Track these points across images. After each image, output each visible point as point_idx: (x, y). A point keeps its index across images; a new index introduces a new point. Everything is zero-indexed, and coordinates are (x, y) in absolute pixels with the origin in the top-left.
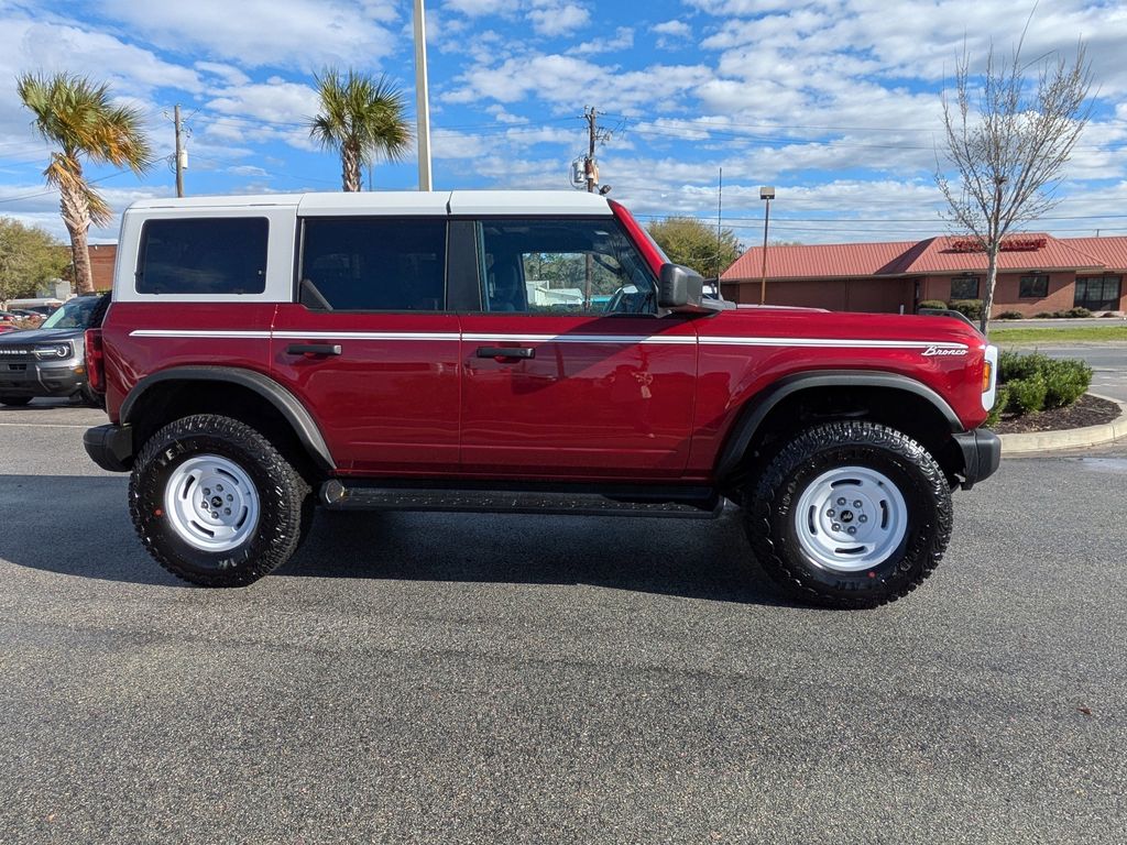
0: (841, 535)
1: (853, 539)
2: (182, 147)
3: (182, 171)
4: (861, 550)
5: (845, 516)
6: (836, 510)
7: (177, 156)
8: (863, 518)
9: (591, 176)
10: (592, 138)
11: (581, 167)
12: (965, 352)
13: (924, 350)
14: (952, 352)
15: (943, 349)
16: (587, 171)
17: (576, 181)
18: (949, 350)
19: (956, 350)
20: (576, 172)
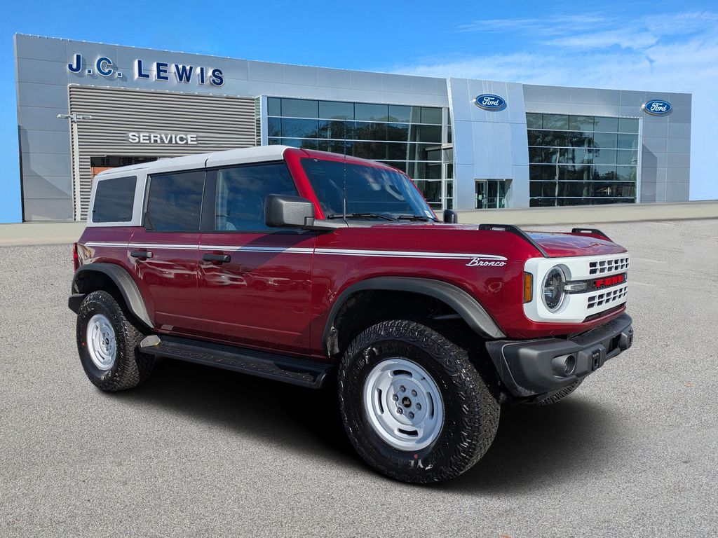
0: (403, 418)
1: (410, 422)
4: (414, 433)
5: (406, 402)
6: (398, 395)
8: (419, 406)
12: (503, 263)
13: (469, 261)
14: (492, 264)
15: (484, 261)
18: (490, 261)
19: (496, 261)
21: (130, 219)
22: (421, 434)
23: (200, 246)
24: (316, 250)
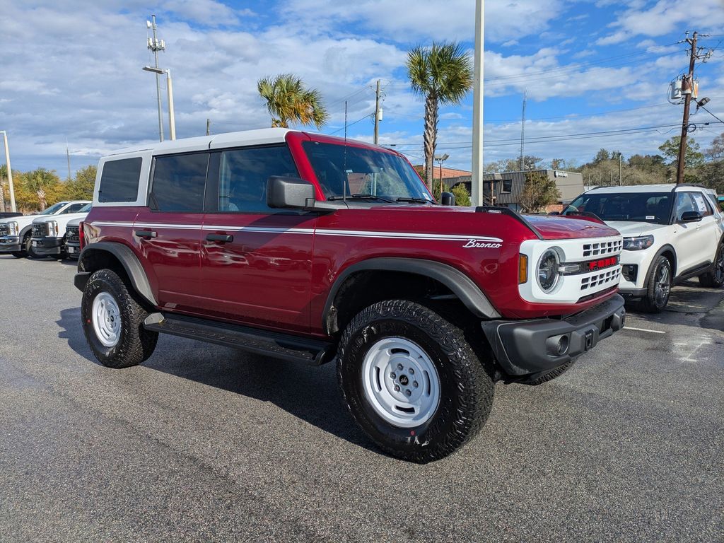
0: (400, 395)
1: (407, 400)
2: (379, 107)
3: (378, 122)
4: (411, 410)
5: (403, 380)
6: (396, 373)
7: (376, 114)
8: (416, 384)
9: (688, 91)
10: (692, 58)
11: (679, 84)
12: (499, 245)
13: (466, 242)
14: (488, 245)
15: (481, 243)
16: (684, 88)
17: (673, 98)
18: (486, 243)
19: (492, 243)
20: (674, 90)
21: (135, 199)
22: (417, 411)
23: (204, 226)
24: (317, 231)
